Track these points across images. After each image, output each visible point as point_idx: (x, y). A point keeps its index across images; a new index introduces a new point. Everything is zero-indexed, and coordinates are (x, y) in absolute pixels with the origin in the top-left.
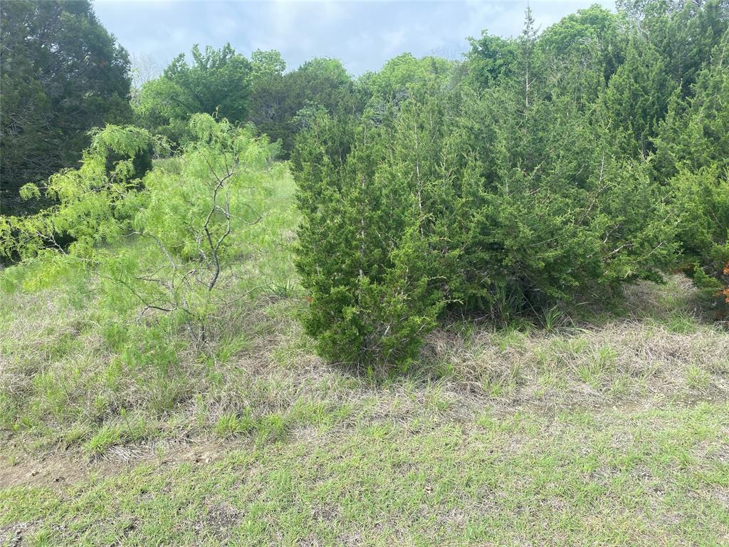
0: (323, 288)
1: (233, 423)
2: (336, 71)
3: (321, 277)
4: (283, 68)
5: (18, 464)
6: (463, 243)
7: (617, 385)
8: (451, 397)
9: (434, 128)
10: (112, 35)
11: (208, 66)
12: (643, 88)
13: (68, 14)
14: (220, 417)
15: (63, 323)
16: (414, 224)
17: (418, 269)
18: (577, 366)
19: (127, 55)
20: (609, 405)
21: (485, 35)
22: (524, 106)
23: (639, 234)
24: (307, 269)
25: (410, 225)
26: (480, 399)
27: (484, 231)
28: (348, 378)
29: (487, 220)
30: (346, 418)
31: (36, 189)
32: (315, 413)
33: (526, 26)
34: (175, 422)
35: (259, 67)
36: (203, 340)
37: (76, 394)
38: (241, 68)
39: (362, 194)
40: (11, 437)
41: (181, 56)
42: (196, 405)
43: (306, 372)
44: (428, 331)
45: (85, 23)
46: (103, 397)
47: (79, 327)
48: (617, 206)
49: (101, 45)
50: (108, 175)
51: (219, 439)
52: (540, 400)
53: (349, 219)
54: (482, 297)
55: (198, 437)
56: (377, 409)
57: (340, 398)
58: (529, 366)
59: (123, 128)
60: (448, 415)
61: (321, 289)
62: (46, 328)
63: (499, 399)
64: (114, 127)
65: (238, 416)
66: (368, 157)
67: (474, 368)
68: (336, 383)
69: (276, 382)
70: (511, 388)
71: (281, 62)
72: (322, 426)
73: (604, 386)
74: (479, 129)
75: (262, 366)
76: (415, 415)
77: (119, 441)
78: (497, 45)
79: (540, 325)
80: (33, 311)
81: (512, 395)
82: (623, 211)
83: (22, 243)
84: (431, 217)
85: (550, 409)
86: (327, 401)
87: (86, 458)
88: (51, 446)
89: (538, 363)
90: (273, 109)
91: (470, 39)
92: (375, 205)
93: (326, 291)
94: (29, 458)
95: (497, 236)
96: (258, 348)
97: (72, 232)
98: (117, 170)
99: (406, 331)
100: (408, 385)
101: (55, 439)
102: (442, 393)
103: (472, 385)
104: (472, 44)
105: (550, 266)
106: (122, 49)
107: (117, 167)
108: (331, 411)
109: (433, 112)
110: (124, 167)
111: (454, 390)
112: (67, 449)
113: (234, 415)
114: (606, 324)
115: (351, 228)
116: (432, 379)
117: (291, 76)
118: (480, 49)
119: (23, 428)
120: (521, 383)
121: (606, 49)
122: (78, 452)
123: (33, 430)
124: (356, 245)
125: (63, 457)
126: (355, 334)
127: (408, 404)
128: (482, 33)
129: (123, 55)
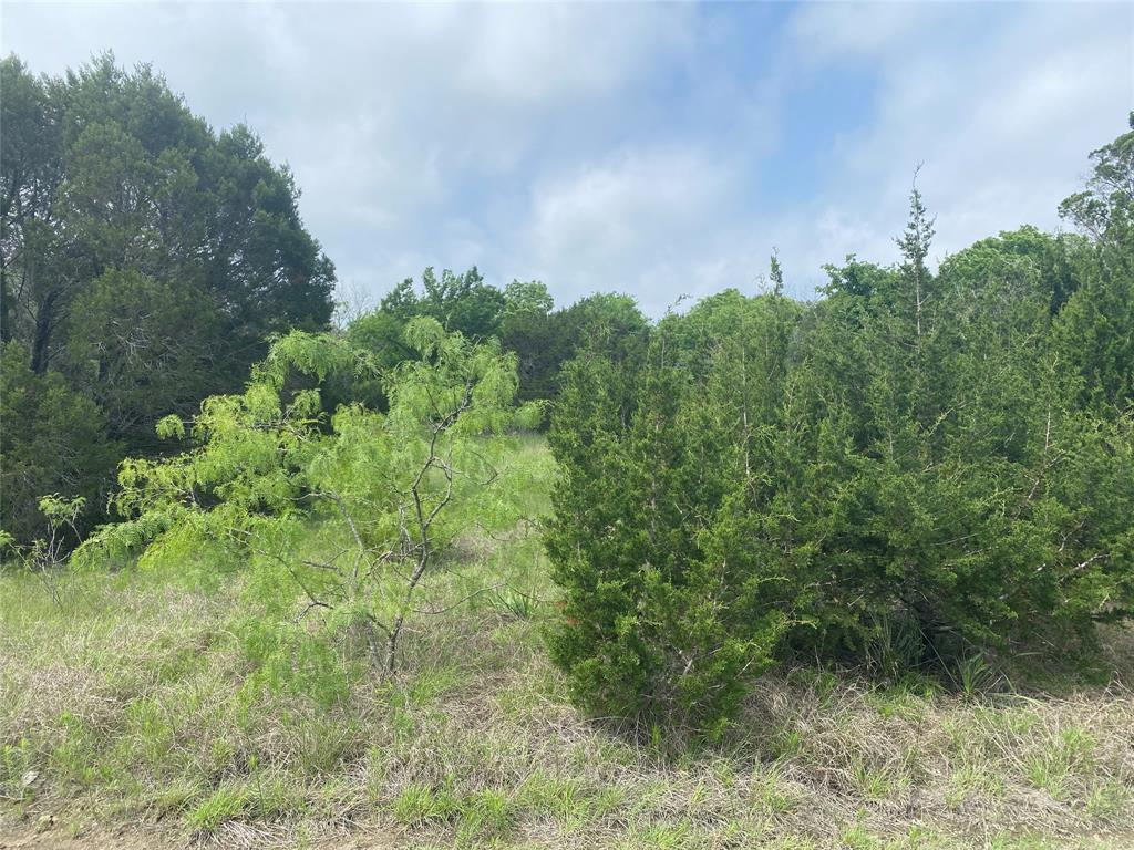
0: (586, 582)
1: (424, 800)
2: (625, 312)
3: (583, 563)
4: (550, 307)
5: (82, 836)
6: (818, 534)
7: (1098, 797)
8: (796, 790)
9: (772, 360)
10: (316, 242)
11: (444, 297)
12: (1115, 324)
13: (263, 212)
14: (404, 788)
15: (185, 633)
16: (736, 489)
17: (743, 564)
18: (1022, 758)
19: (332, 268)
20: (1086, 833)
21: (851, 261)
22: (915, 333)
23: (1120, 537)
24: (562, 550)
25: (729, 492)
26: (847, 801)
27: (854, 517)
28: (619, 746)
29: (858, 500)
30: (613, 812)
31: (180, 423)
32: (560, 796)
33: (913, 217)
34: (332, 791)
35: (515, 304)
36: (391, 669)
37: (185, 734)
38: (489, 301)
39: (654, 440)
40: (78, 793)
41: (408, 282)
42: (369, 768)
43: (551, 730)
44: (759, 672)
45: (283, 225)
46: (226, 742)
47: (208, 640)
48: (1078, 490)
49: (300, 254)
50: (283, 409)
51: (400, 826)
52: (956, 810)
53: (633, 480)
54: (851, 628)
55: (366, 821)
56: (667, 800)
57: (604, 778)
58: (935, 753)
59: (313, 337)
60: (790, 821)
61: (582, 583)
62: (161, 638)
63: (879, 801)
64: (301, 334)
65: (434, 790)
66: (666, 384)
67: (836, 745)
68: (599, 752)
69: (499, 742)
70: (902, 783)
71: (547, 299)
72: (570, 819)
73: (1074, 799)
74: (844, 364)
75: (479, 717)
76: (731, 815)
77: (241, 812)
78: (872, 276)
79: (951, 686)
80: (145, 615)
81: (905, 799)
82: (1090, 497)
83: (148, 498)
84: (765, 478)
85: (975, 829)
86: (581, 779)
87: (186, 836)
88: (136, 812)
89: (950, 748)
90: (530, 360)
91: (828, 268)
92: (675, 460)
93: (591, 587)
94: (99, 829)
95: (875, 526)
96: (475, 690)
97: (220, 490)
98: (297, 403)
99: (719, 667)
100: (720, 765)
101: (144, 803)
102: (779, 783)
103: (831, 773)
104: (832, 275)
105: (966, 583)
106: (327, 261)
107: (297, 399)
108: (587, 796)
109: (771, 335)
110: (308, 398)
111: (801, 779)
112: (159, 819)
113: (428, 788)
114: (1072, 692)
115: (636, 493)
116: (762, 760)
117: (559, 315)
118: (845, 281)
119: (99, 780)
120: (920, 780)
121: (1050, 269)
122: (174, 827)
123: (114, 786)
124: (642, 519)
125: (151, 832)
126: (633, 665)
127: (720, 796)
128: (848, 259)
129: (328, 269)
